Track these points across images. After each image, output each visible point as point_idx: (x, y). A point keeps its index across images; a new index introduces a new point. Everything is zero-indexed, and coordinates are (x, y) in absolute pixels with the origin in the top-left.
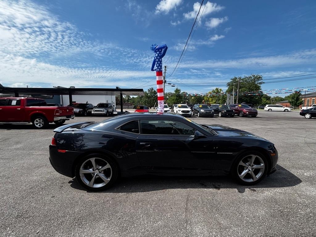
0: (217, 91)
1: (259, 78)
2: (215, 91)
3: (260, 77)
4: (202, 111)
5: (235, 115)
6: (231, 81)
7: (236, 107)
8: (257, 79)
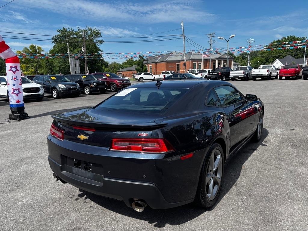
0: (35, 51)
1: (98, 34)
2: (28, 50)
3: (98, 32)
4: (61, 86)
5: (108, 89)
6: (58, 33)
7: (104, 77)
8: (95, 35)
